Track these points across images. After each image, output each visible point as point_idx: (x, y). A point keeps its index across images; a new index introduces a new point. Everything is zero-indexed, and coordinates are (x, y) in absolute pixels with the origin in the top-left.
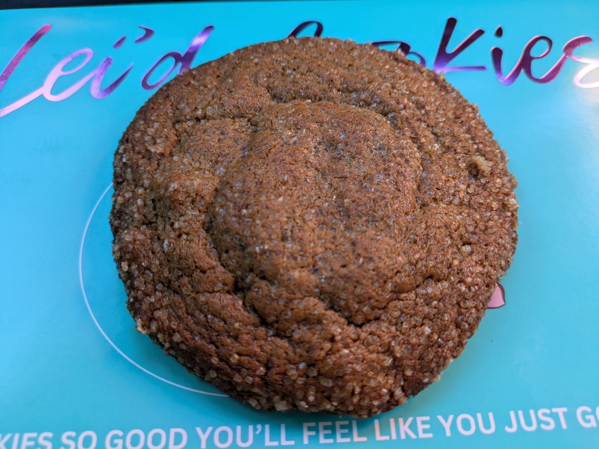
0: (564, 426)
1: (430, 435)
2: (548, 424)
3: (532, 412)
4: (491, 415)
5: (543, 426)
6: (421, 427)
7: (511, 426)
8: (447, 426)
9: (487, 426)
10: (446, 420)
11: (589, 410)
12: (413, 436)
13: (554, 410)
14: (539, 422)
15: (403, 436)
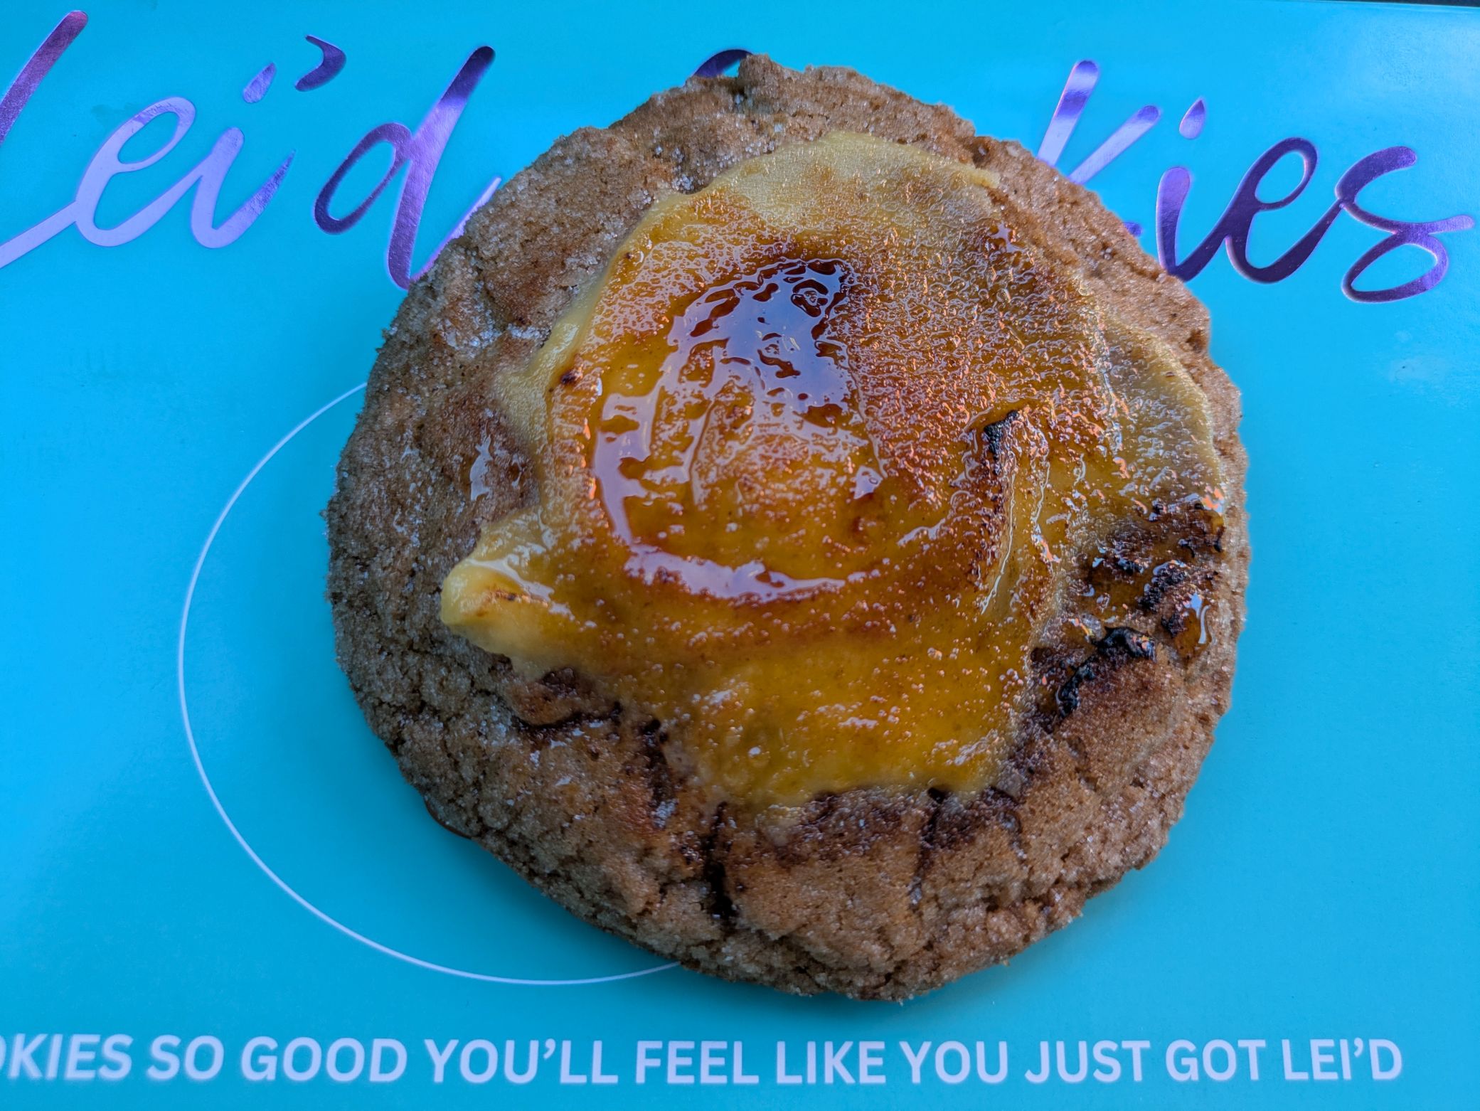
0: (1138, 1076)
1: (881, 1079)
2: (1107, 1070)
3: (1083, 1046)
4: (1003, 1047)
5: (1098, 1075)
6: (865, 1062)
7: (1037, 1071)
8: (916, 1062)
9: (992, 1068)
10: (916, 1052)
11: (1191, 1047)
12: (848, 1079)
13: (1126, 1045)
14: (1093, 1065)
15: (829, 1078)
